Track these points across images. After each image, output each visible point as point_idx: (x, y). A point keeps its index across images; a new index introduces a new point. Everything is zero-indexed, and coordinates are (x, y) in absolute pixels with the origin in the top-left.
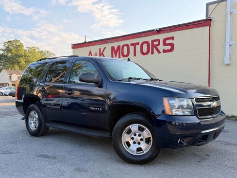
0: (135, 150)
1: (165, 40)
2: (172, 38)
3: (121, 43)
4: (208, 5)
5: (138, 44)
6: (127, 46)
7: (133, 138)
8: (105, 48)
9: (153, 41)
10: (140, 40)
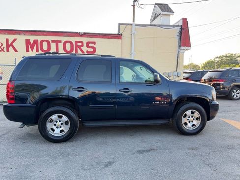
0: (191, 126)
1: (88, 43)
2: (94, 43)
3: (40, 38)
4: (119, 24)
5: (60, 42)
6: (48, 42)
7: (188, 120)
8: (15, 40)
9: (76, 42)
10: (64, 39)
